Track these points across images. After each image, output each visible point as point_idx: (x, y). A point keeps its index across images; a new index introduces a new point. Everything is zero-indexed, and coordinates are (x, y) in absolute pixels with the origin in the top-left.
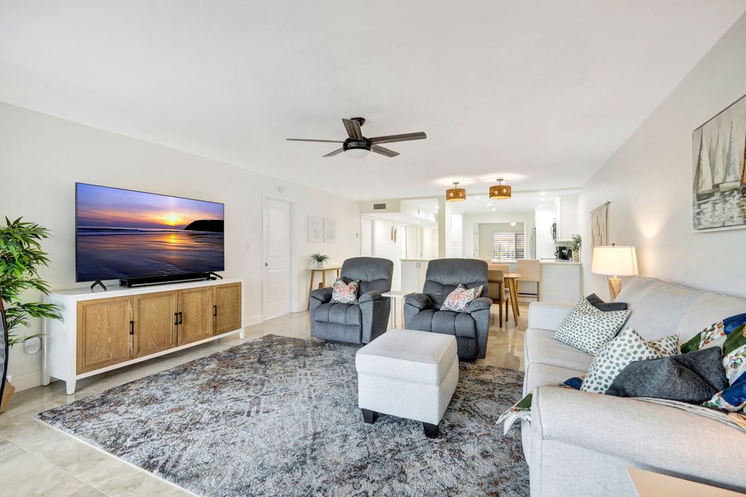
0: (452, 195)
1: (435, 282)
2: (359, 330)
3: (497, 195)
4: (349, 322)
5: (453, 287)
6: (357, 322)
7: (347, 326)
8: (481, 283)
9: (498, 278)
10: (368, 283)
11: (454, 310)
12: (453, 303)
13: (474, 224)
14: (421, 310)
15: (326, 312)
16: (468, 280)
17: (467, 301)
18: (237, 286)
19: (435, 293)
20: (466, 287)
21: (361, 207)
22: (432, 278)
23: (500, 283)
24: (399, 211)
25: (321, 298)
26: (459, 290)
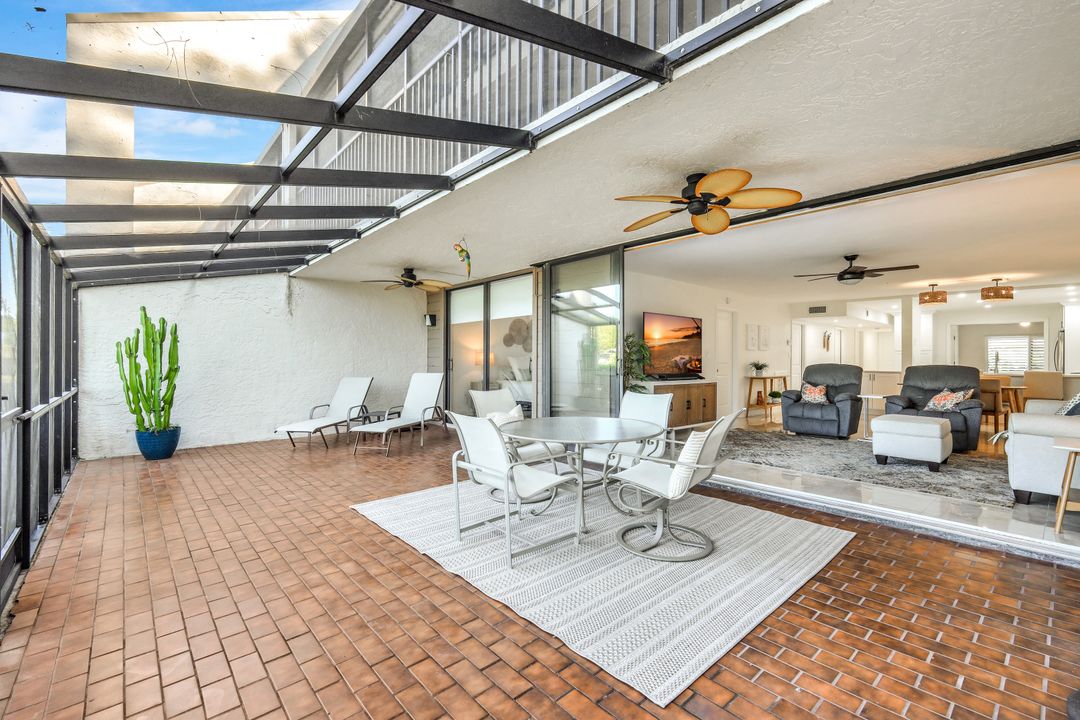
0: (927, 298)
1: (914, 387)
2: (837, 424)
3: (993, 297)
4: (827, 418)
5: (938, 391)
6: (834, 417)
7: (823, 421)
8: (970, 388)
9: (993, 388)
10: (836, 387)
11: (940, 409)
12: (939, 404)
13: (951, 326)
14: (904, 408)
15: (801, 409)
16: (956, 384)
17: (955, 401)
18: (714, 386)
19: (917, 397)
20: (953, 391)
21: (793, 312)
22: (912, 383)
23: (995, 394)
24: (845, 315)
25: (794, 397)
26: (945, 393)
